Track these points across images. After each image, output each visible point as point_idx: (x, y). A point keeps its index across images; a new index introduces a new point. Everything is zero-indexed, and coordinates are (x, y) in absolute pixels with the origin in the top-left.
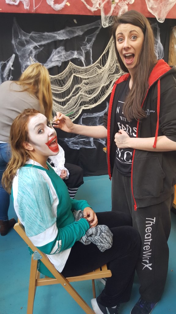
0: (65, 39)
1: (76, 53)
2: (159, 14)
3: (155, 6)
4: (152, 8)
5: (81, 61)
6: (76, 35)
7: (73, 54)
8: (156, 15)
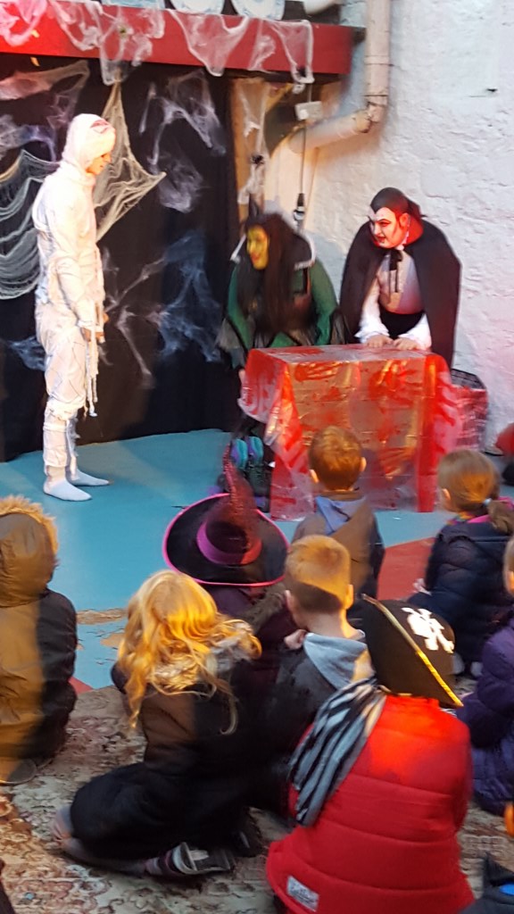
0: (15, 98)
1: (37, 129)
2: (211, 59)
3: (203, 44)
4: (197, 47)
5: (47, 148)
6: (37, 89)
7: (30, 131)
8: (205, 61)
